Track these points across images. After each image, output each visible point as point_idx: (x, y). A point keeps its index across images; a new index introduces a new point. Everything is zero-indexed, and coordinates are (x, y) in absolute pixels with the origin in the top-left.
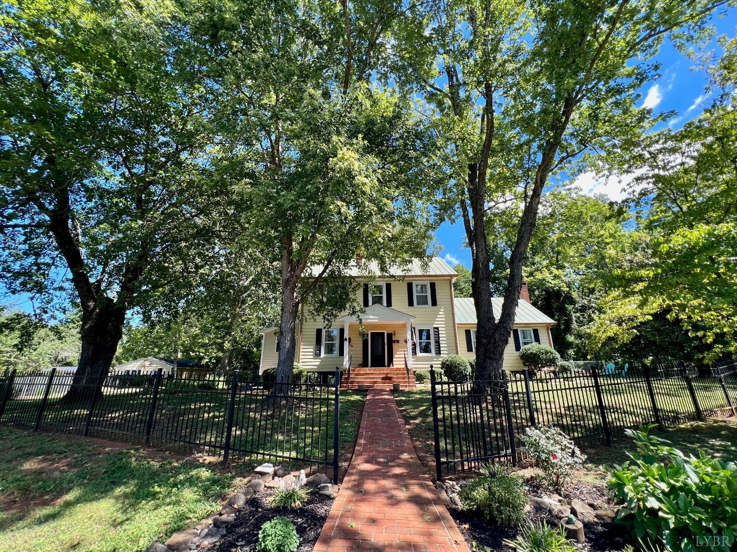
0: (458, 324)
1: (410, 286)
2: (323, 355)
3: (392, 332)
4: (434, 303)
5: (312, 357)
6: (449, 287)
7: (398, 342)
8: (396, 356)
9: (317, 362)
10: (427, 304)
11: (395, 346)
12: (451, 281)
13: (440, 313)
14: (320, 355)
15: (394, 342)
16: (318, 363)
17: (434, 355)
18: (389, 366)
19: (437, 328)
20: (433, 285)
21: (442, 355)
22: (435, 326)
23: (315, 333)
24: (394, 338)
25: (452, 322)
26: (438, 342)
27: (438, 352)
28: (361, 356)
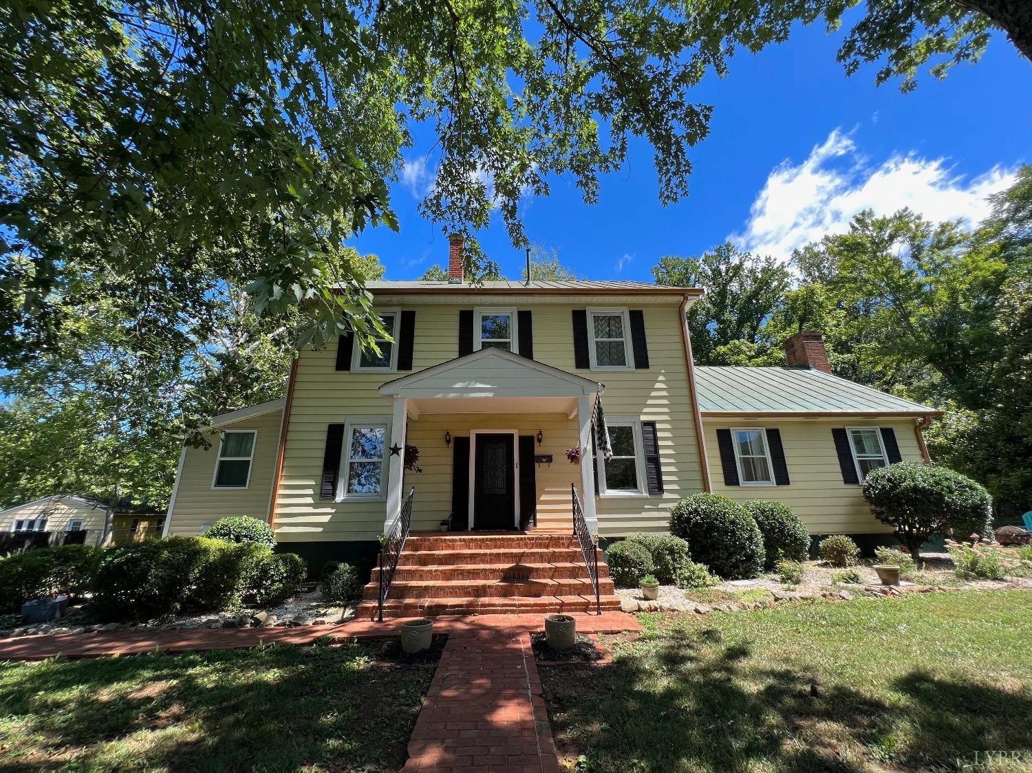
0: (704, 415)
1: (579, 318)
2: (340, 496)
3: (535, 434)
4: (642, 361)
5: (310, 500)
6: (677, 324)
7: (549, 459)
8: (543, 498)
9: (324, 515)
10: (622, 362)
11: (541, 470)
12: (681, 306)
13: (658, 385)
14: (334, 495)
15: (540, 459)
16: (326, 519)
17: (646, 495)
18: (523, 528)
19: (652, 424)
20: (637, 318)
21: (666, 495)
22: (644, 418)
23: (324, 437)
24: (539, 450)
25: (688, 408)
26: (654, 460)
27: (657, 486)
28: (449, 497)
